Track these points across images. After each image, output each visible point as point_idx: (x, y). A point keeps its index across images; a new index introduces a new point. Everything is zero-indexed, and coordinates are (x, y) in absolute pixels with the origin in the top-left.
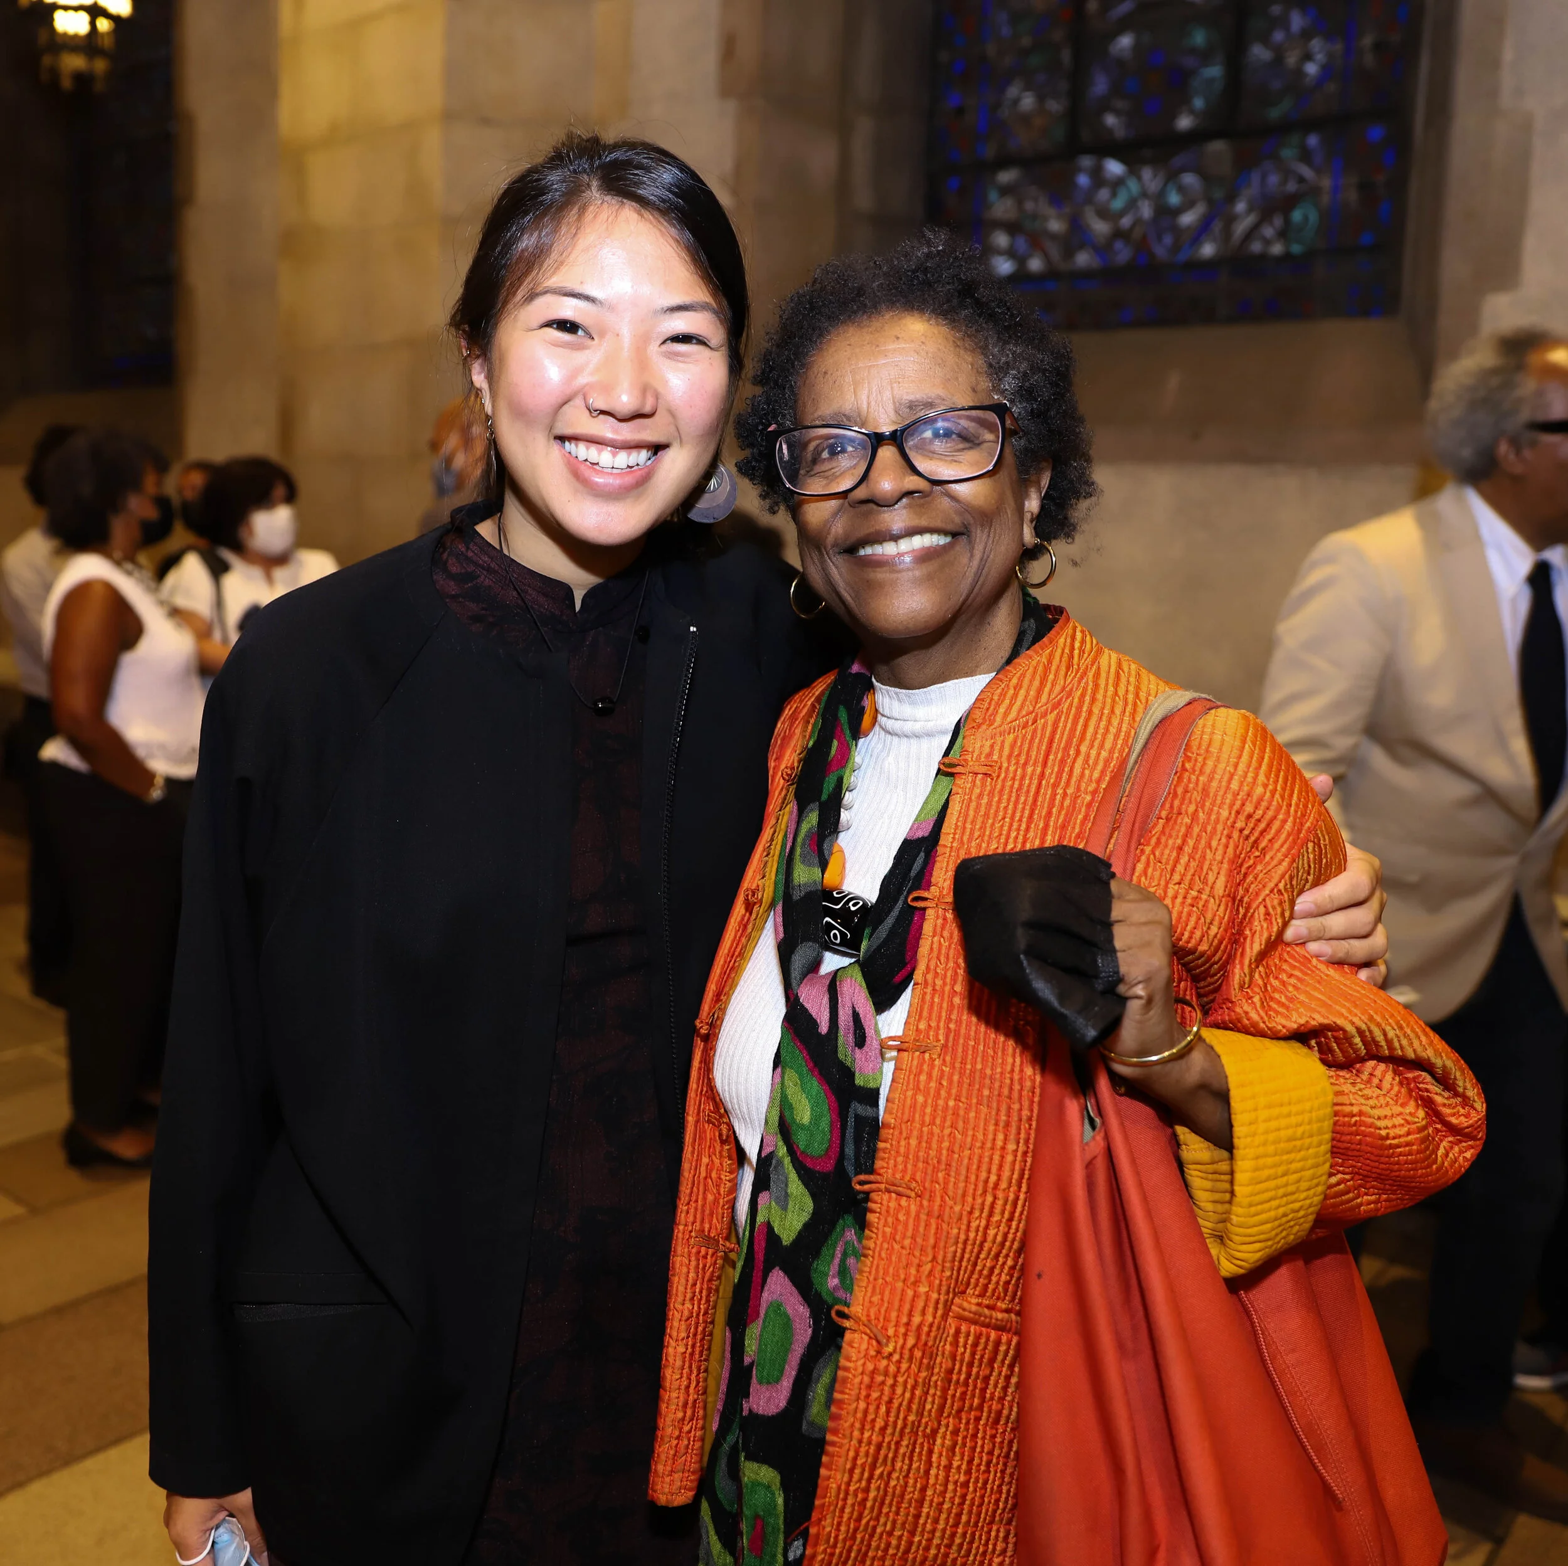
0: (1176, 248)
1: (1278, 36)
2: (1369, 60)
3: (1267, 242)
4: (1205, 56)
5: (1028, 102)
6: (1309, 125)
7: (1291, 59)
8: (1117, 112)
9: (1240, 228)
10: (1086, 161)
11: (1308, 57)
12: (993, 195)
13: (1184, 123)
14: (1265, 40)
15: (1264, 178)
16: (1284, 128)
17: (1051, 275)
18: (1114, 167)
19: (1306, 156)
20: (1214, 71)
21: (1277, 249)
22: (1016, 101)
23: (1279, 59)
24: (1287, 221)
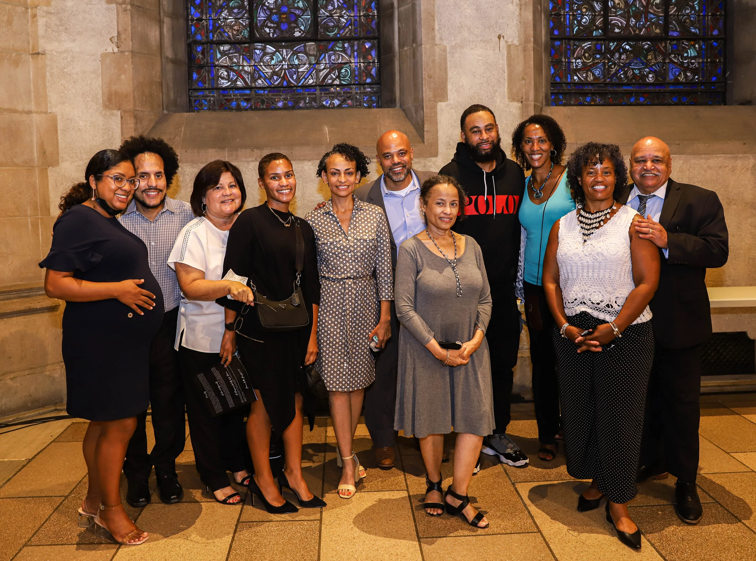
0: (298, 80)
1: (330, 8)
2: (362, 19)
3: (334, 80)
4: (304, 11)
5: (231, 20)
6: (344, 39)
7: (336, 16)
8: (270, 28)
9: (322, 74)
10: (259, 45)
11: (342, 17)
12: (219, 56)
13: (297, 34)
14: (325, 8)
15: (330, 57)
16: (336, 40)
17: (247, 87)
18: (270, 49)
19: (344, 50)
20: (308, 16)
21: (337, 82)
22: (226, 19)
23: (331, 15)
24: (340, 73)
